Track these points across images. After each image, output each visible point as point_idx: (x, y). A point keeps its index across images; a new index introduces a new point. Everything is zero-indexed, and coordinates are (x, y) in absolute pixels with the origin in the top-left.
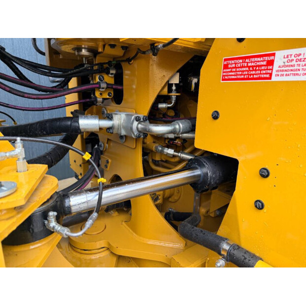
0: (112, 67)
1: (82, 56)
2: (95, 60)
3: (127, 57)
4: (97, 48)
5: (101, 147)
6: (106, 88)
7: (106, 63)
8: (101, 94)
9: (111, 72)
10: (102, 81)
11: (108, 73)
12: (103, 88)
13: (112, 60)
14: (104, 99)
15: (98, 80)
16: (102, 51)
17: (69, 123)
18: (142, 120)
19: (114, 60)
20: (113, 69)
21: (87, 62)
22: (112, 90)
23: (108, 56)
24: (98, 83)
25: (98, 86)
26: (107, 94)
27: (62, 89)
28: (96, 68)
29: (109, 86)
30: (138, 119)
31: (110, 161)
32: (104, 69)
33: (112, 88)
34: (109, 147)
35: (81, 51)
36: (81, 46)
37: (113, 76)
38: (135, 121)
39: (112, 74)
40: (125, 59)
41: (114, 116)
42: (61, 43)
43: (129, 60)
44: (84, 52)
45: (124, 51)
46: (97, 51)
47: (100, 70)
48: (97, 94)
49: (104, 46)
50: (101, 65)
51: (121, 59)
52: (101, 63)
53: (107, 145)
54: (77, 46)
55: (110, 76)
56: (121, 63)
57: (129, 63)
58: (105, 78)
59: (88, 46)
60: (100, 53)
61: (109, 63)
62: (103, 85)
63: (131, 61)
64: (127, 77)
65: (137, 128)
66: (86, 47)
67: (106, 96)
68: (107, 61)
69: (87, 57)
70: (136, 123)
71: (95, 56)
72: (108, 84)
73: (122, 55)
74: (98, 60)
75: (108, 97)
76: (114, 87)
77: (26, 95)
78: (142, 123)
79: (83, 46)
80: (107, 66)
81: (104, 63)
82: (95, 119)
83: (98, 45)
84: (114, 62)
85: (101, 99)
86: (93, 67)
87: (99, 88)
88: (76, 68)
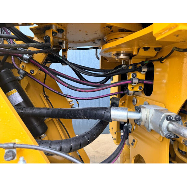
0: (145, 66)
1: (121, 59)
2: (131, 61)
3: (159, 56)
4: (132, 52)
5: (130, 127)
6: (138, 83)
7: (140, 63)
8: (133, 88)
9: (143, 70)
10: (134, 77)
11: (140, 71)
12: (135, 83)
13: (145, 60)
14: (135, 92)
15: (131, 77)
16: (136, 54)
17: (103, 112)
18: (174, 119)
19: (146, 60)
20: (145, 68)
21: (125, 63)
22: (143, 84)
23: (142, 57)
24: (131, 80)
25: (130, 82)
26: (138, 87)
27: (103, 85)
28: (130, 67)
29: (140, 81)
30: (169, 118)
31: (136, 141)
32: (138, 68)
33: (143, 83)
34: (136, 128)
35: (120, 55)
36: (120, 51)
37: (145, 73)
38: (165, 120)
39: (144, 72)
40: (157, 58)
41: (142, 109)
42: (105, 52)
43: (161, 60)
44: (122, 56)
45: (156, 52)
46: (132, 54)
47: (134, 69)
48: (130, 87)
49: (138, 50)
50: (135, 65)
51: (153, 59)
52: (135, 64)
53: (135, 127)
54: (117, 52)
55: (143, 73)
56: (153, 62)
57: (161, 62)
58: (137, 75)
59: (126, 51)
60: (134, 56)
61: (142, 63)
62: (136, 81)
63: (163, 60)
64: (157, 73)
65: (168, 128)
66: (124, 52)
67: (137, 89)
68: (141, 62)
69: (124, 60)
70: (166, 123)
71: (131, 58)
72: (139, 80)
73: (155, 55)
74: (133, 61)
75: (139, 90)
76: (145, 82)
77: (77, 89)
78: (174, 123)
79: (122, 52)
80: (140, 65)
81: (138, 64)
82: (125, 111)
83: (133, 49)
84: (147, 62)
85: (133, 92)
86: (128, 67)
87: (132, 83)
88: (116, 68)
